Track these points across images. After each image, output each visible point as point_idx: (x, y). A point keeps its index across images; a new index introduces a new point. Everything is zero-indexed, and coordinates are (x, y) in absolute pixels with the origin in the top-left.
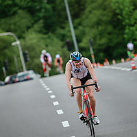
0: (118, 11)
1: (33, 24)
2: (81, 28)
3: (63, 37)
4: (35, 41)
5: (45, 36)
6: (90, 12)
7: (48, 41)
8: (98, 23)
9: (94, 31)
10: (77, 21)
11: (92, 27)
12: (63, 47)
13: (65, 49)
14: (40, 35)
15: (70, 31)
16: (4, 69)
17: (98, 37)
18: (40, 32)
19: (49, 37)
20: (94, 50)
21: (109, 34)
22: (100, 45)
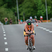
0: (36, 4)
1: (3, 4)
2: (21, 8)
3: (14, 11)
4: (3, 11)
5: (7, 9)
6: (26, 3)
7: (8, 11)
8: (28, 7)
9: (26, 10)
10: (20, 5)
14: (5, 9)
15: (17, 9)
19: (9, 10)
21: (32, 12)
22: (28, 15)
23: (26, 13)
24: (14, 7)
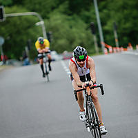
1: (58, 5)
2: (105, 11)
3: (87, 20)
4: (59, 22)
5: (70, 17)
7: (73, 22)
8: (124, 7)
9: (120, 15)
11: (117, 11)
12: (87, 29)
13: (90, 31)
14: (65, 16)
15: (95, 14)
16: (26, 48)
17: (123, 21)
18: (65, 13)
19: (74, 19)
20: (118, 33)
21: (135, 18)
22: (124, 29)
23: (119, 22)
24: (88, 10)
